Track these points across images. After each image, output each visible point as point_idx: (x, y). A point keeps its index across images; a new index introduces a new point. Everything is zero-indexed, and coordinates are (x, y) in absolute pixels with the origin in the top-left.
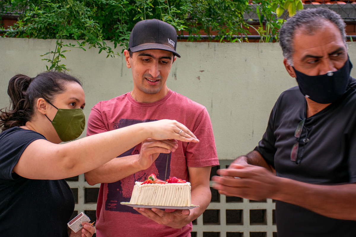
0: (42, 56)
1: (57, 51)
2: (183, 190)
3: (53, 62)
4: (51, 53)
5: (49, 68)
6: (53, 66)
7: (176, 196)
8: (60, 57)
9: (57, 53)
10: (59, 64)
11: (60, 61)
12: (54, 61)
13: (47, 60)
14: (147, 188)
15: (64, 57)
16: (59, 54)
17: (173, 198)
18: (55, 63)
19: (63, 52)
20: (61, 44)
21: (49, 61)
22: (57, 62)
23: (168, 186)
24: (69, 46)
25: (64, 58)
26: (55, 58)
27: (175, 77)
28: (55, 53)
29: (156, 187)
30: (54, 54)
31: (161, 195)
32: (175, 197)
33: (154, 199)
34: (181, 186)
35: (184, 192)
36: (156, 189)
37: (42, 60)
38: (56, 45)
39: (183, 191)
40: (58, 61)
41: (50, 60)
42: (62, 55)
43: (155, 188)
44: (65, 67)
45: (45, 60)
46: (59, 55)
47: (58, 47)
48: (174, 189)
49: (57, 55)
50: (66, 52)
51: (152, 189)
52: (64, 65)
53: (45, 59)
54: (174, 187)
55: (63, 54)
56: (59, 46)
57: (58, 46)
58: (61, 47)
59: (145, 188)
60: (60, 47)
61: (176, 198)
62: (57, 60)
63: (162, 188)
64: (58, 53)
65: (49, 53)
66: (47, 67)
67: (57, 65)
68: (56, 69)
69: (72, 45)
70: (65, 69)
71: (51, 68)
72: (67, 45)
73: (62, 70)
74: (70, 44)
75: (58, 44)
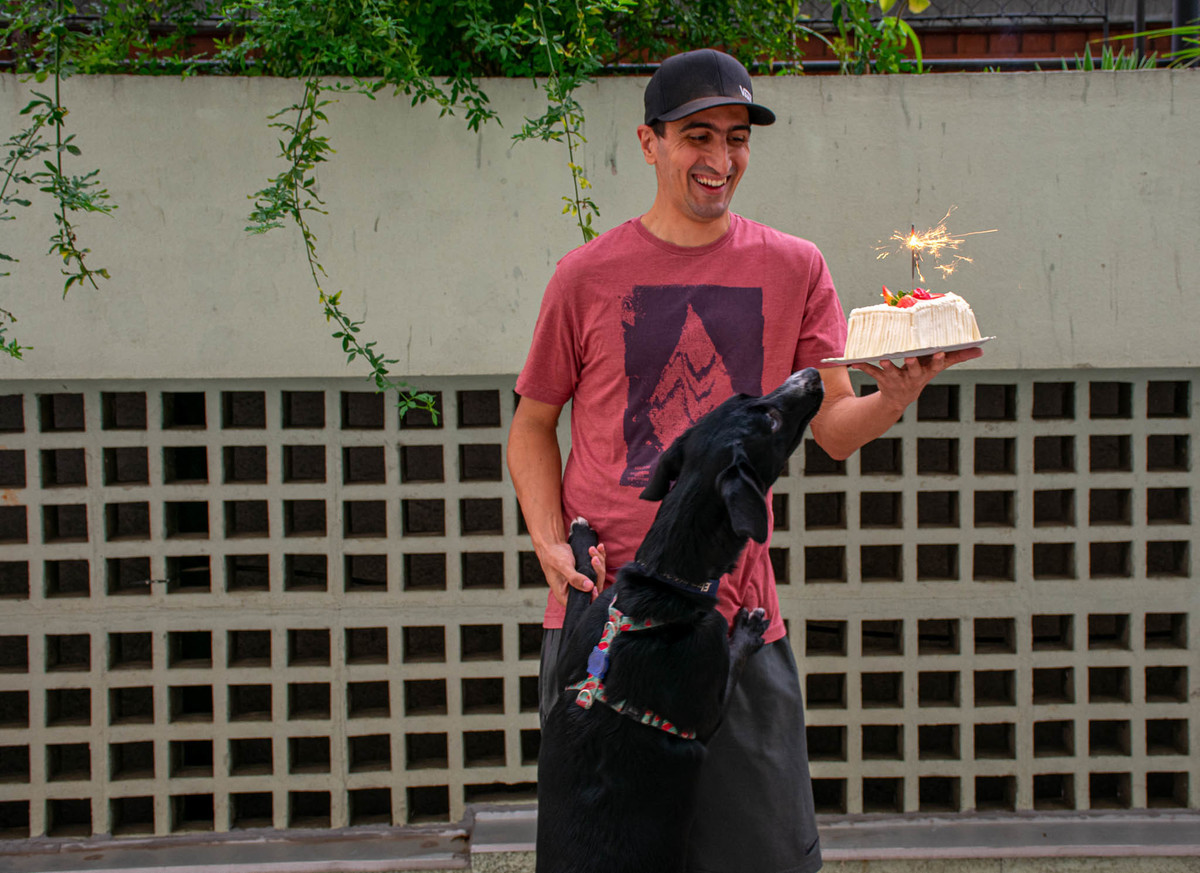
0: (272, 117)
1: (306, 105)
3: (297, 131)
4: (293, 109)
5: (286, 148)
6: (297, 141)
8: (314, 117)
9: (307, 108)
10: (313, 135)
11: (315, 128)
12: (300, 130)
13: (280, 125)
15: (323, 117)
16: (313, 112)
18: (302, 133)
19: (321, 105)
20: (316, 87)
21: (286, 129)
22: (308, 131)
24: (334, 91)
25: (325, 120)
26: (303, 120)
27: (614, 166)
28: (302, 109)
30: (300, 111)
37: (271, 126)
38: (305, 88)
40: (310, 129)
41: (289, 127)
42: (319, 114)
44: (326, 142)
45: (277, 127)
46: (312, 114)
47: (311, 93)
49: (307, 113)
50: (330, 105)
52: (324, 139)
53: (276, 125)
55: (318, 110)
56: (312, 91)
57: (309, 90)
58: (318, 92)
60: (313, 94)
62: (308, 127)
64: (309, 109)
65: (288, 109)
66: (282, 144)
67: (308, 139)
68: (304, 149)
69: (342, 86)
70: (326, 147)
71: (292, 146)
72: (330, 88)
73: (321, 151)
74: (338, 85)
75: (309, 85)
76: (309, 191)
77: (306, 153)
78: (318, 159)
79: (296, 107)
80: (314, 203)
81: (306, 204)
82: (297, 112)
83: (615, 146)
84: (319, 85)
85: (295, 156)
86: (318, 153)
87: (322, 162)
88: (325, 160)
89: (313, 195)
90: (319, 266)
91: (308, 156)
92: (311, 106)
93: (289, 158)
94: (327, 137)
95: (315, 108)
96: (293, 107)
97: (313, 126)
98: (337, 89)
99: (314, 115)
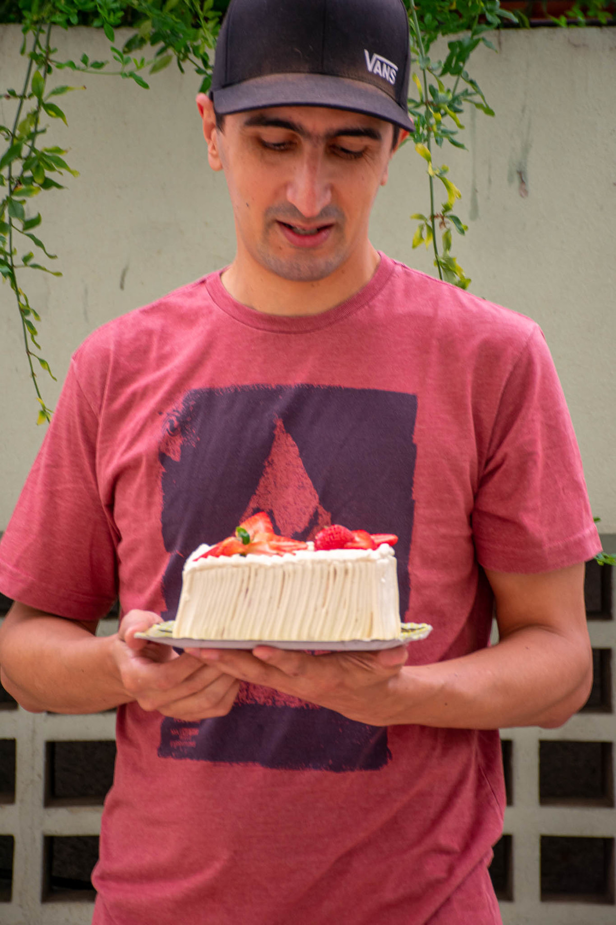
1: (29, 90)
2: (354, 575)
3: (13, 135)
4: (8, 97)
6: (14, 151)
7: (325, 599)
8: (43, 113)
9: (30, 96)
10: (42, 143)
11: (44, 131)
12: (17, 133)
14: (213, 572)
15: (59, 113)
16: (40, 103)
17: (316, 610)
18: (22, 139)
19: (54, 93)
20: (47, 58)
22: (32, 136)
23: (293, 564)
24: (78, 69)
25: (60, 119)
26: (23, 115)
27: (523, 182)
28: (23, 97)
29: (247, 570)
30: (18, 101)
31: (267, 597)
32: (323, 605)
33: (243, 614)
34: (345, 562)
35: (356, 586)
36: (249, 577)
38: (28, 61)
39: (352, 582)
40: (36, 133)
42: (50, 108)
43: (244, 572)
44: (62, 157)
46: (39, 108)
47: (37, 72)
48: (318, 573)
49: (31, 104)
50: (69, 93)
51: (232, 575)
52: (59, 150)
54: (318, 567)
55: (53, 100)
56: (40, 67)
57: (35, 65)
58: (49, 70)
59: (205, 573)
60: (42, 72)
61: (324, 610)
62: (32, 129)
63: (271, 573)
64: (35, 99)
67: (32, 149)
68: (26, 167)
69: (91, 61)
70: (62, 164)
72: (72, 65)
73: (51, 169)
74: (85, 60)
75: (34, 57)
76: (32, 237)
77: (28, 174)
78: (48, 184)
79: (12, 94)
80: (39, 257)
81: (26, 259)
82: (16, 102)
83: (526, 149)
84: (52, 57)
85: (10, 178)
86: (48, 174)
87: (54, 189)
88: (59, 186)
89: (39, 243)
90: (42, 361)
91: (32, 179)
92: (38, 92)
94: (63, 147)
95: (44, 96)
96: (8, 93)
97: (40, 128)
98: (82, 65)
99: (42, 108)
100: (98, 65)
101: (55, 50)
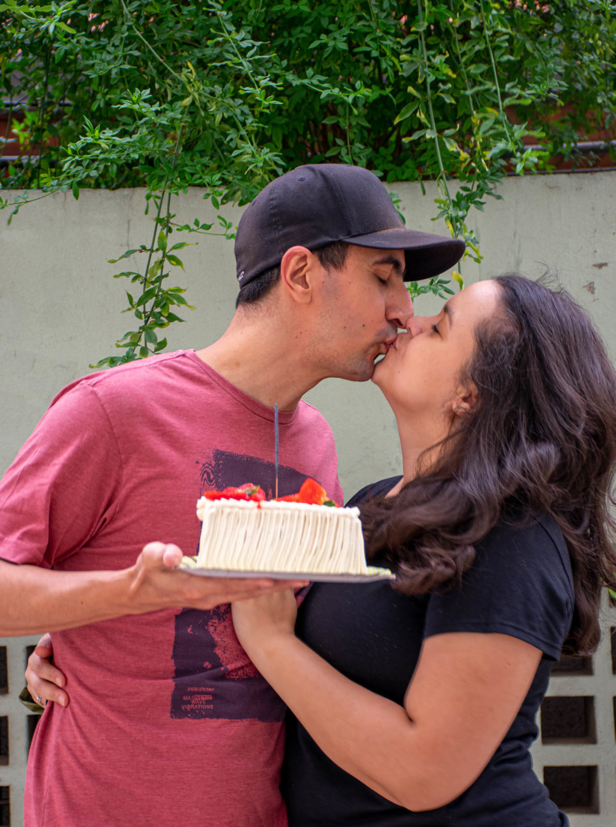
0: (114, 262)
1: (156, 246)
3: (146, 280)
4: (141, 251)
5: (136, 300)
6: (148, 295)
8: (166, 263)
9: (157, 250)
10: (166, 285)
12: (148, 278)
13: (128, 274)
15: (179, 263)
16: (164, 255)
18: (152, 283)
19: (175, 248)
20: (168, 222)
21: (134, 279)
22: (159, 280)
24: (192, 230)
25: (179, 267)
26: (152, 264)
28: (152, 250)
30: (148, 253)
37: (116, 276)
38: (155, 223)
40: (162, 277)
41: (137, 277)
42: (172, 258)
44: (182, 295)
45: (124, 277)
46: (163, 259)
47: (161, 231)
49: (157, 256)
50: (185, 248)
52: (179, 290)
53: (122, 273)
55: (174, 253)
56: (163, 228)
57: (159, 227)
58: (170, 230)
60: (165, 231)
62: (159, 274)
64: (160, 253)
65: (134, 251)
66: (130, 298)
67: (160, 290)
68: (156, 305)
69: (201, 223)
70: (181, 301)
71: (142, 301)
72: (187, 227)
74: (197, 223)
75: (159, 220)
77: (158, 310)
78: (172, 318)
79: (144, 248)
82: (146, 255)
84: (172, 220)
85: (145, 312)
86: (171, 309)
87: (177, 322)
88: (181, 321)
91: (160, 314)
92: (163, 247)
93: (138, 315)
94: (182, 287)
95: (167, 251)
96: (140, 248)
97: (164, 274)
98: (196, 228)
99: (166, 259)
100: (207, 227)
101: (174, 216)
